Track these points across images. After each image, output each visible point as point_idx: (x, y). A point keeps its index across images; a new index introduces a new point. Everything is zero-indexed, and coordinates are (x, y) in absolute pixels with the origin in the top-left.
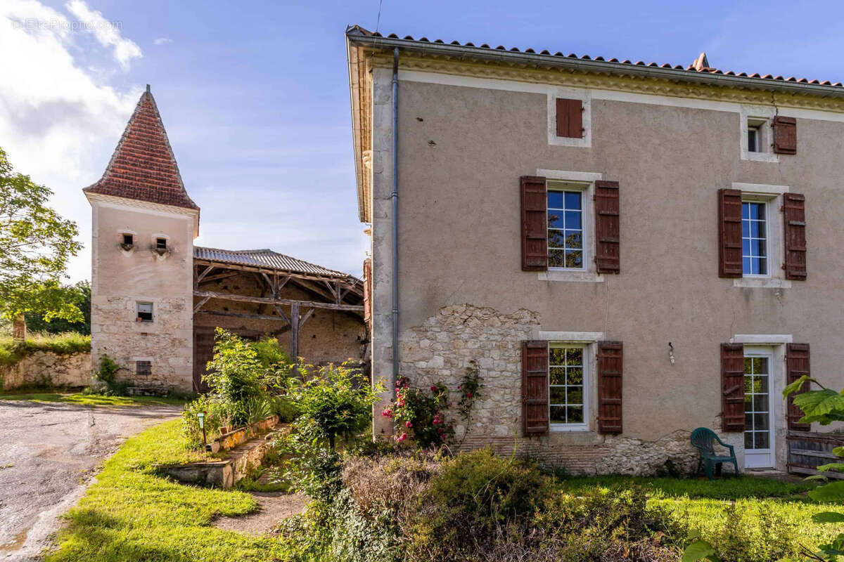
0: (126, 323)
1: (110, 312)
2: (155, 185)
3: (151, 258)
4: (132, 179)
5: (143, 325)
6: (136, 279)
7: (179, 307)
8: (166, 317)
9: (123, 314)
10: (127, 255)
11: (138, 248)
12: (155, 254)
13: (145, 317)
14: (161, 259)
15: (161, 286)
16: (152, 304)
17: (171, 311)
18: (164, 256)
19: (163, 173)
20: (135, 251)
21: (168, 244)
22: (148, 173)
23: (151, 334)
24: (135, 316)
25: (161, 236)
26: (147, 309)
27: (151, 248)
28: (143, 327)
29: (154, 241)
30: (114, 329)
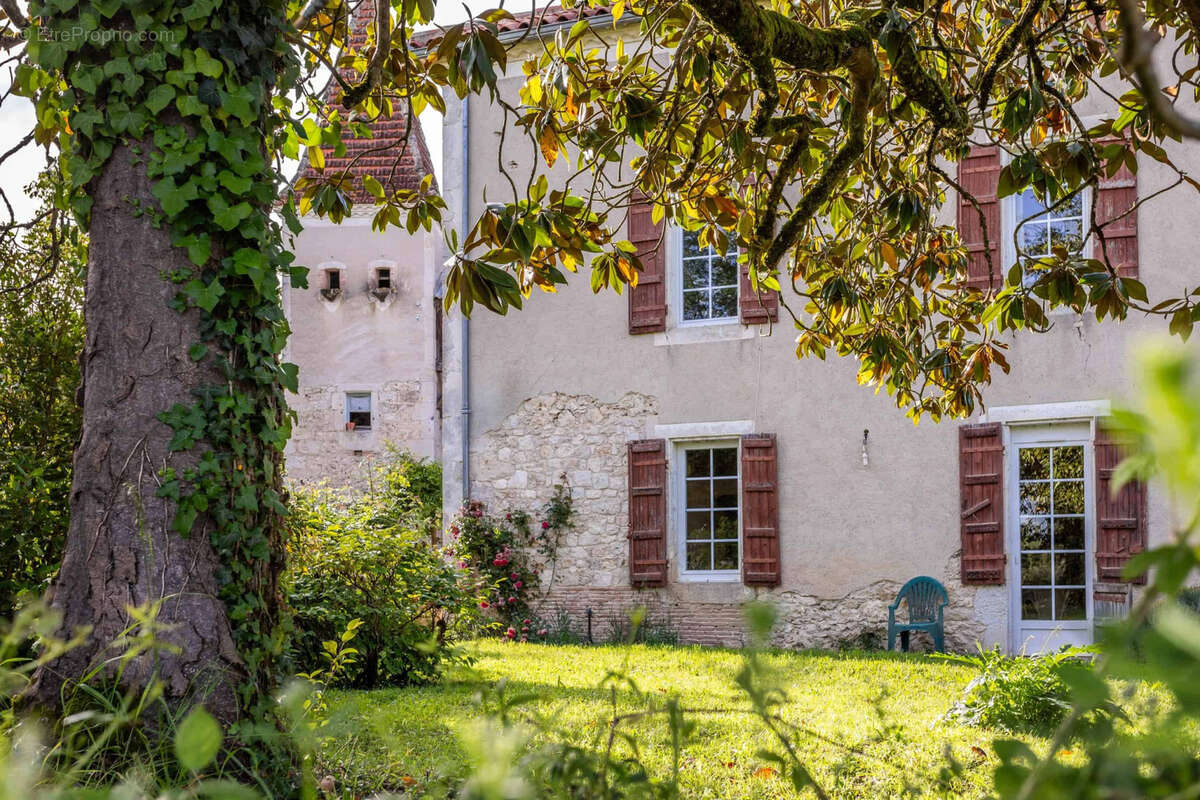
0: (331, 434)
1: (308, 416)
2: (373, 168)
3: (366, 309)
4: (339, 165)
5: (355, 435)
6: (346, 351)
7: (411, 397)
8: (390, 417)
9: (327, 417)
10: (332, 308)
11: (347, 292)
12: (373, 299)
13: (360, 420)
14: (382, 307)
15: (383, 359)
16: (367, 395)
17: (398, 407)
18: (387, 302)
19: (387, 141)
20: (344, 299)
21: (393, 277)
22: (363, 147)
23: (367, 452)
24: (346, 419)
25: (382, 264)
26: (360, 406)
27: (367, 289)
28: (357, 440)
29: (372, 276)
30: (314, 447)
